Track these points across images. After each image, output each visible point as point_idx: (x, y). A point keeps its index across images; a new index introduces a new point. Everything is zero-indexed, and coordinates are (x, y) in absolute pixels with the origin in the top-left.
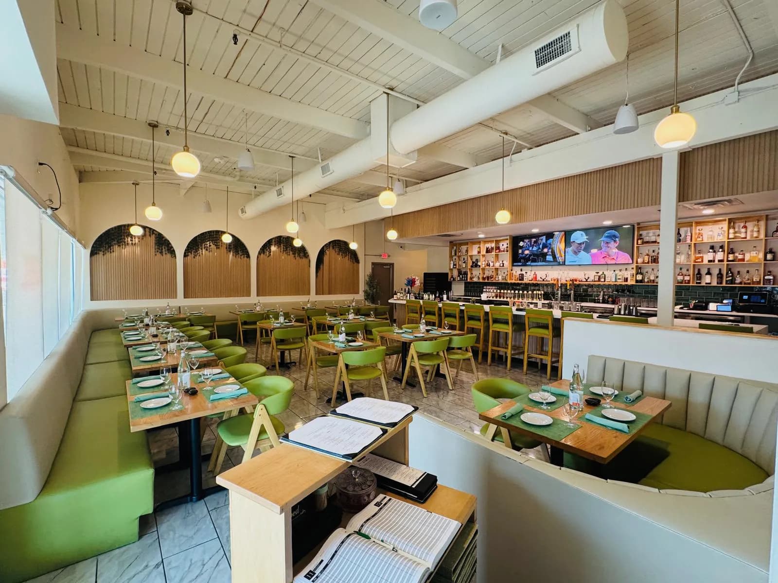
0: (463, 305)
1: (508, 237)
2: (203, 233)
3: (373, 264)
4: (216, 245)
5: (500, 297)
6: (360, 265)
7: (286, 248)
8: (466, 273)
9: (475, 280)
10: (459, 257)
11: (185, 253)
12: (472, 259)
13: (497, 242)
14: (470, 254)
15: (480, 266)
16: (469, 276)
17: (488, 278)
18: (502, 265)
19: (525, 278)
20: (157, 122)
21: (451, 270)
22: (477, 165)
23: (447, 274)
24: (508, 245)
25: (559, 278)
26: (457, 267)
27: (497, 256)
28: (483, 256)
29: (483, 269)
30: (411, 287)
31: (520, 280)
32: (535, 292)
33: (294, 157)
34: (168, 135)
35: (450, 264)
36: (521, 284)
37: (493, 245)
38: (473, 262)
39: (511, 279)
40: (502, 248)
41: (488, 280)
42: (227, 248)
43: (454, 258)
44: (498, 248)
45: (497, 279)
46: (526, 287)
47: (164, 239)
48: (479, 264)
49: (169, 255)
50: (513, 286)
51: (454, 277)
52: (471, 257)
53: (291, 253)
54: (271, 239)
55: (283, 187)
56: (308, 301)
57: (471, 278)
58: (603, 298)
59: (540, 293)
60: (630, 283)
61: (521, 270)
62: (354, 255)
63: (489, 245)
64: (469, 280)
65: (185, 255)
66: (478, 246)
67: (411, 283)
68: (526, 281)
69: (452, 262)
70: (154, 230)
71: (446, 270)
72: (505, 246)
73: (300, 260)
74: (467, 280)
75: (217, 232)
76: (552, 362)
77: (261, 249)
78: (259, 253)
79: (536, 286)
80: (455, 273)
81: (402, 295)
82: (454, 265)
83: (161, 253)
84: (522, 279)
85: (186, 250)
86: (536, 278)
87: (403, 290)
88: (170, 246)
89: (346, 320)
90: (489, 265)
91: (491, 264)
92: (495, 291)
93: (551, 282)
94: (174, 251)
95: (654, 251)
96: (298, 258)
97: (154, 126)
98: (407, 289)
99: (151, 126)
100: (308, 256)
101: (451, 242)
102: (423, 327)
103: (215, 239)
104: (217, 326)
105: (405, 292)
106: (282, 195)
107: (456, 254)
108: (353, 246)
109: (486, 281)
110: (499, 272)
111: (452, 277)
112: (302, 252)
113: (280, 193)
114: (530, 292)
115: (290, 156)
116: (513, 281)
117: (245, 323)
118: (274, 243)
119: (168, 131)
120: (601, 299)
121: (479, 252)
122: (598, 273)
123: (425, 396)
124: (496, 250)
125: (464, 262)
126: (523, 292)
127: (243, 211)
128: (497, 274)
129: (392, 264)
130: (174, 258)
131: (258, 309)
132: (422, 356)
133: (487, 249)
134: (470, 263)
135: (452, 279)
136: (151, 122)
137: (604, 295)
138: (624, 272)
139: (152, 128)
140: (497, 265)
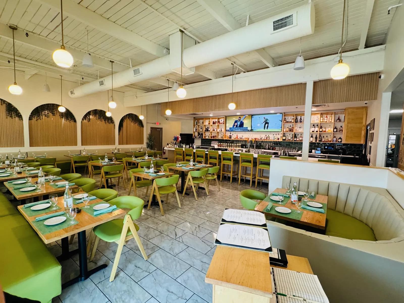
0: (207, 151)
1: (224, 117)
2: (43, 105)
3: (152, 128)
4: (52, 113)
5: (220, 147)
6: (144, 128)
7: (100, 117)
8: (202, 134)
9: (207, 138)
10: (199, 126)
11: (30, 118)
12: (205, 127)
13: (219, 119)
14: (204, 124)
15: (209, 131)
16: (204, 135)
17: (214, 137)
18: (221, 130)
19: (232, 137)
20: (16, 26)
21: (194, 132)
22: (216, 78)
23: (192, 134)
24: (224, 121)
25: (249, 137)
26: (198, 131)
27: (218, 126)
28: (211, 125)
29: (211, 132)
30: (176, 141)
31: (230, 138)
32: (237, 144)
33: (113, 62)
34: (27, 36)
35: (194, 129)
36: (230, 140)
37: (217, 120)
38: (206, 129)
39: (225, 138)
40: (221, 122)
41: (214, 138)
42: (60, 115)
43: (196, 126)
44: (219, 122)
45: (218, 137)
46: (233, 142)
47: (13, 107)
48: (209, 129)
49: (17, 119)
50: (226, 141)
51: (196, 136)
52: (205, 126)
53: (103, 120)
54: (91, 111)
55: (104, 80)
56: (116, 149)
57: (205, 137)
58: (268, 147)
59: (239, 144)
60: (280, 140)
61: (230, 133)
62: (140, 123)
63: (214, 120)
64: (204, 138)
65: (30, 119)
66: (209, 120)
67: (176, 139)
68: (232, 138)
69: (195, 128)
70: (5, 101)
71: (192, 133)
72: (223, 121)
73: (109, 125)
74: (203, 138)
75: (53, 105)
76: (253, 179)
77: (83, 117)
78: (83, 120)
79: (238, 141)
80: (196, 134)
81: (171, 145)
82: (196, 130)
83: (11, 117)
84: (231, 138)
85: (30, 116)
86: (237, 137)
87: (172, 142)
88: (18, 112)
89: (144, 160)
90: (214, 130)
91: (215, 130)
92: (218, 143)
93: (244, 140)
94: (21, 116)
95: (290, 126)
96: (107, 123)
97: (14, 28)
98: (174, 142)
99: (11, 28)
100: (114, 122)
101: (194, 118)
102: (192, 163)
103: (51, 109)
104: (57, 164)
105: (173, 143)
106: (104, 85)
107: (197, 124)
108: (141, 118)
109: (213, 138)
110: (219, 134)
111: (195, 136)
112: (110, 120)
113: (102, 83)
114: (235, 144)
115: (110, 61)
116: (226, 139)
117: (75, 162)
118: (92, 114)
119: (27, 34)
120: (267, 147)
121: (209, 124)
122: (266, 135)
123: (197, 199)
124: (218, 123)
125: (201, 129)
126: (232, 144)
127: (72, 93)
128: (218, 135)
129: (162, 128)
130: (21, 120)
131: (84, 153)
132: (194, 178)
133: (213, 122)
134: (204, 129)
135: (195, 137)
136: (12, 25)
137: (268, 146)
138: (277, 135)
139: (12, 30)
140: (218, 130)
